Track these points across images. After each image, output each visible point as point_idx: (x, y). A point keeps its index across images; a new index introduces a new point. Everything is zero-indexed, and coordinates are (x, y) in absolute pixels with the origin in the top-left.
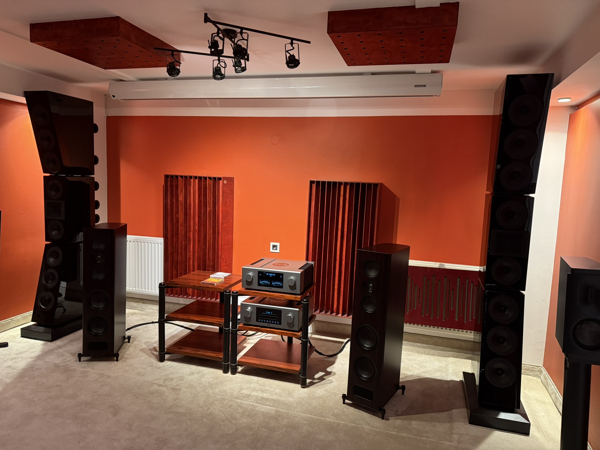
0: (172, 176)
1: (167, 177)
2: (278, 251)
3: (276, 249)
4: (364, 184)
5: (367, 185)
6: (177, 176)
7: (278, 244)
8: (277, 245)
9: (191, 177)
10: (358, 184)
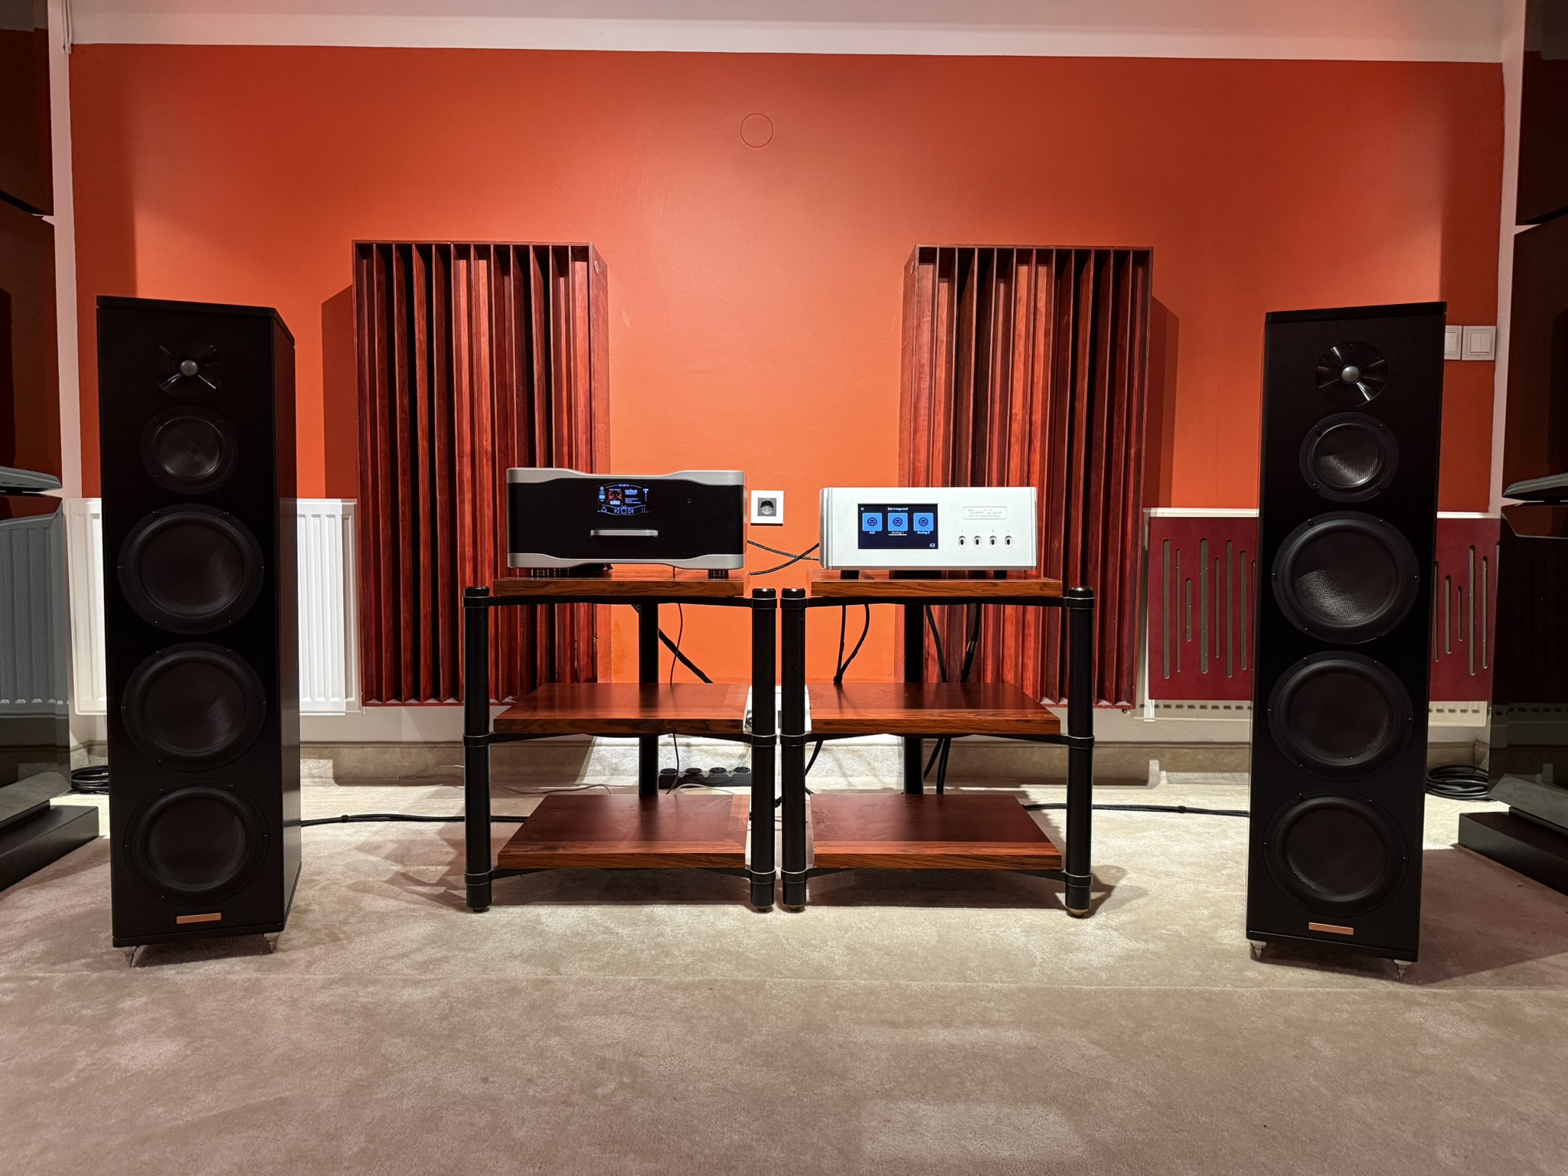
0: (385, 249)
1: (363, 250)
3: (774, 514)
4: (1102, 255)
5: (1112, 255)
6: (405, 249)
7: (778, 496)
8: (775, 499)
9: (463, 251)
10: (1082, 255)
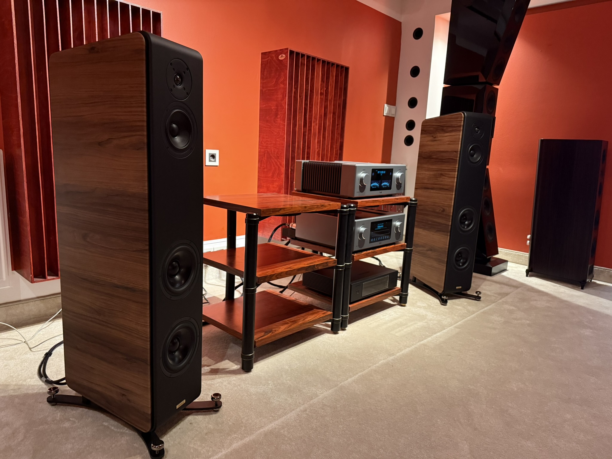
2: (217, 163)
4: (338, 66)
5: (341, 67)
7: (216, 152)
8: (215, 154)
